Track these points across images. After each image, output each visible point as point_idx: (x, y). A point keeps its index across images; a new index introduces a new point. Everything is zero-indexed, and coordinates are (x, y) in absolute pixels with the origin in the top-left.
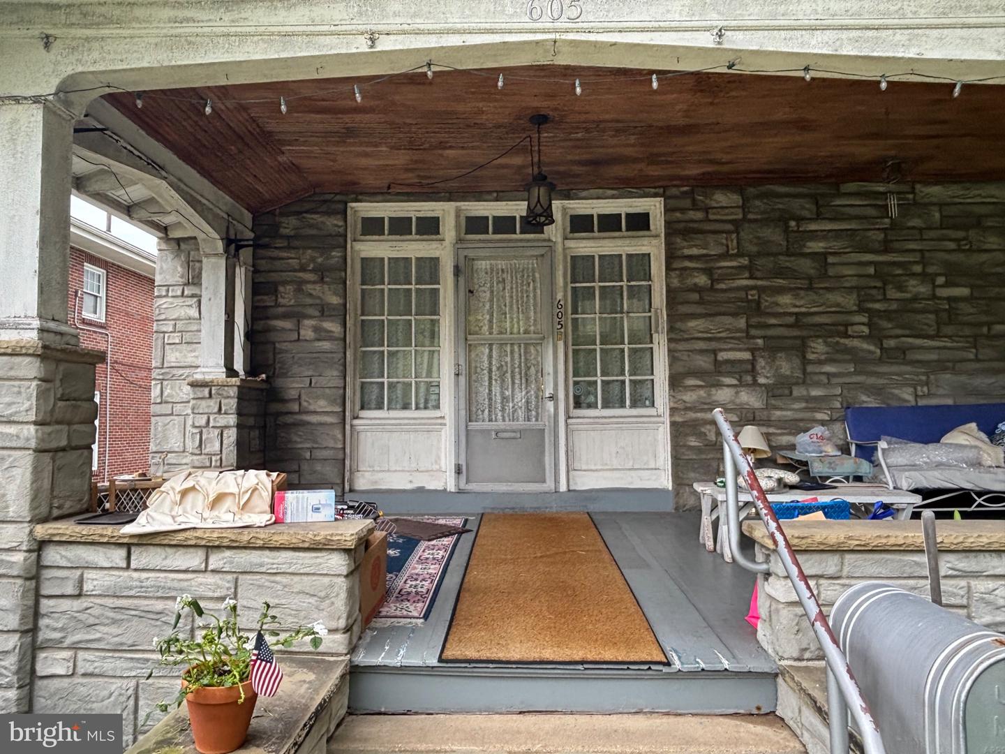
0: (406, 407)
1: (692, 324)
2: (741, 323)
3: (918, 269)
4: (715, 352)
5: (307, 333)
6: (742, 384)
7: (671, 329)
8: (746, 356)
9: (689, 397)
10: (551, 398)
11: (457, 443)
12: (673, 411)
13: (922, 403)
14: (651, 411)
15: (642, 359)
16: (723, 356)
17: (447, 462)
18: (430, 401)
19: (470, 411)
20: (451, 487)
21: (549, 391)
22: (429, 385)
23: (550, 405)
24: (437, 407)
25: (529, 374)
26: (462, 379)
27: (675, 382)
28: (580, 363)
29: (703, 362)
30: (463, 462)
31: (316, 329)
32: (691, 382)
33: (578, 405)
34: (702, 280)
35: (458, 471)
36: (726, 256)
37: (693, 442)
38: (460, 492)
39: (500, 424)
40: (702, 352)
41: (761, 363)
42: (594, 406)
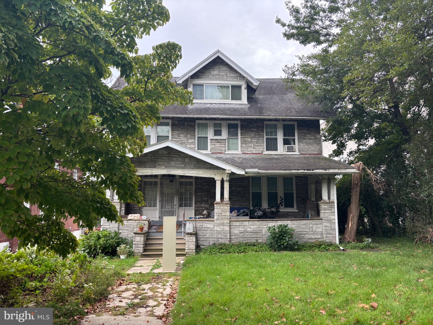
0: (151, 207)
1: (199, 193)
2: (206, 193)
4: (202, 198)
6: (206, 203)
7: (195, 194)
8: (207, 199)
9: (198, 205)
10: (175, 205)
11: (159, 213)
12: (195, 208)
13: (234, 207)
14: (192, 208)
15: (191, 199)
16: (203, 199)
17: (158, 216)
18: (155, 206)
19: (162, 207)
20: (158, 220)
21: (175, 204)
22: (155, 203)
23: (175, 206)
24: (156, 207)
25: (172, 201)
26: (161, 202)
27: (195, 203)
28: (181, 200)
29: (200, 200)
30: (160, 216)
32: (198, 203)
33: (180, 206)
34: (200, 186)
35: (159, 217)
36: (204, 182)
37: (198, 213)
38: (160, 221)
39: (167, 210)
40: (200, 198)
41: (209, 200)
42: (182, 207)
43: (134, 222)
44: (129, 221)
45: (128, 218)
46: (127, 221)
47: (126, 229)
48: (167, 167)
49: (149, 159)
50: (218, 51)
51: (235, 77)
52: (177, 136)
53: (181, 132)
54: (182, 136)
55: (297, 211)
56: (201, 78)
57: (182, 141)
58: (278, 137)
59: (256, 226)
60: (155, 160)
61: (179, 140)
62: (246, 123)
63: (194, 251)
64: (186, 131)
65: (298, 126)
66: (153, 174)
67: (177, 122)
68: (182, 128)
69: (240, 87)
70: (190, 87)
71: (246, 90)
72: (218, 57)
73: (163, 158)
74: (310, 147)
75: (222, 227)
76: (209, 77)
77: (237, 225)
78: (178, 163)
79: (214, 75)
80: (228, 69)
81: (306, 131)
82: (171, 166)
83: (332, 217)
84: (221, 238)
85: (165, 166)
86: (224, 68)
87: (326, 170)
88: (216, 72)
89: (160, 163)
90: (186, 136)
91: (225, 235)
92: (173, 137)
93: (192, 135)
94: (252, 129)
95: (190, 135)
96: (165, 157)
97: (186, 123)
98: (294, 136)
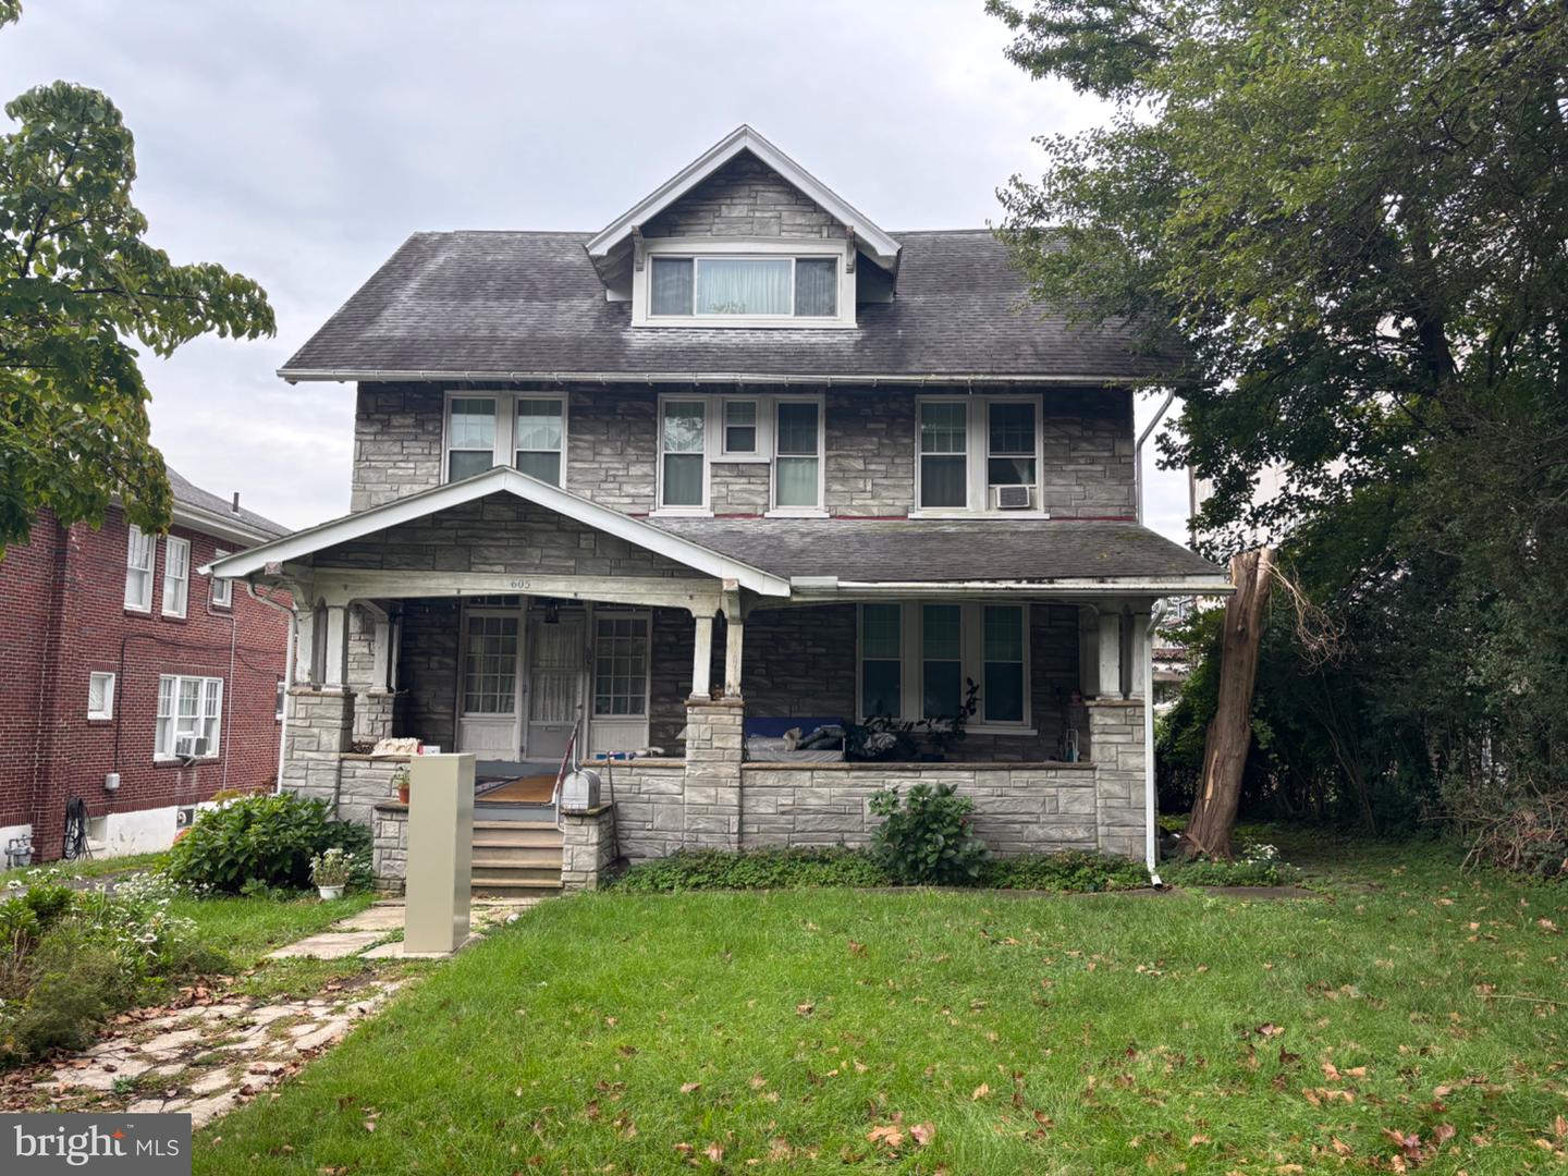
0: (493, 710)
1: (666, 665)
3: (797, 636)
4: (677, 682)
5: (434, 665)
7: (652, 668)
9: (660, 709)
10: (581, 707)
11: (522, 733)
12: (651, 716)
13: (794, 715)
14: (642, 716)
15: (638, 685)
17: (516, 745)
18: (509, 708)
19: (531, 713)
20: (517, 760)
21: (579, 703)
22: (508, 697)
23: (579, 711)
24: (512, 711)
25: (569, 696)
26: (527, 694)
27: (653, 700)
28: (600, 687)
29: (670, 688)
30: (525, 745)
31: (440, 662)
32: (662, 699)
33: (599, 711)
34: (672, 639)
35: (522, 750)
36: (686, 624)
37: (661, 735)
38: (523, 763)
39: (550, 723)
40: (670, 681)
42: (608, 712)
43: (392, 766)
44: (375, 765)
45: (374, 754)
46: (367, 764)
47: (364, 790)
48: (511, 568)
49: (449, 538)
50: (745, 131)
51: (811, 229)
52: (588, 454)
53: (604, 438)
54: (607, 451)
55: (1035, 733)
56: (683, 233)
57: (607, 470)
58: (967, 453)
59: (840, 790)
60: (471, 542)
61: (596, 465)
62: (846, 403)
63: (593, 876)
64: (622, 432)
65: (1046, 414)
66: (463, 593)
67: (588, 402)
68: (608, 424)
69: (830, 264)
70: (641, 269)
71: (854, 275)
72: (746, 153)
73: (499, 535)
74: (1092, 488)
75: (712, 792)
76: (715, 228)
77: (770, 782)
78: (556, 553)
79: (730, 223)
80: (783, 198)
81: (1075, 431)
82: (528, 566)
83: (1133, 761)
84: (706, 832)
85: (506, 566)
86: (770, 195)
87: (1102, 582)
88: (739, 211)
89: (486, 553)
90: (622, 453)
91: (721, 821)
92: (572, 457)
93: (643, 450)
94: (871, 426)
95: (635, 448)
96: (506, 530)
97: (623, 405)
98: (1032, 449)
